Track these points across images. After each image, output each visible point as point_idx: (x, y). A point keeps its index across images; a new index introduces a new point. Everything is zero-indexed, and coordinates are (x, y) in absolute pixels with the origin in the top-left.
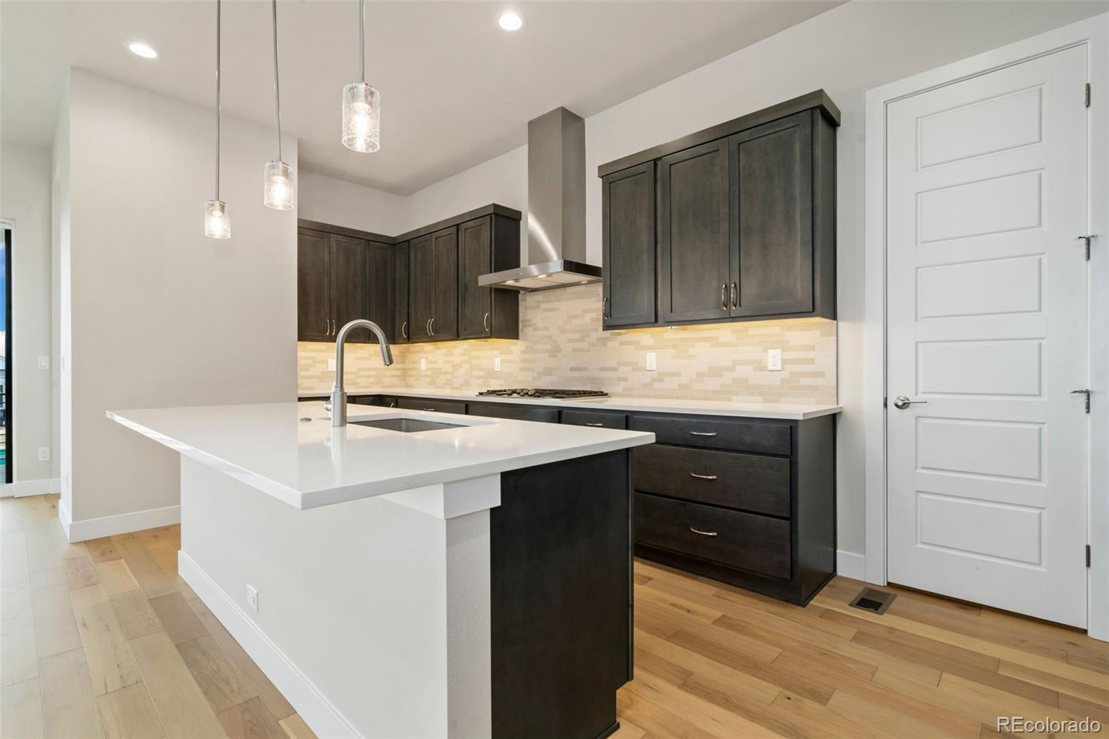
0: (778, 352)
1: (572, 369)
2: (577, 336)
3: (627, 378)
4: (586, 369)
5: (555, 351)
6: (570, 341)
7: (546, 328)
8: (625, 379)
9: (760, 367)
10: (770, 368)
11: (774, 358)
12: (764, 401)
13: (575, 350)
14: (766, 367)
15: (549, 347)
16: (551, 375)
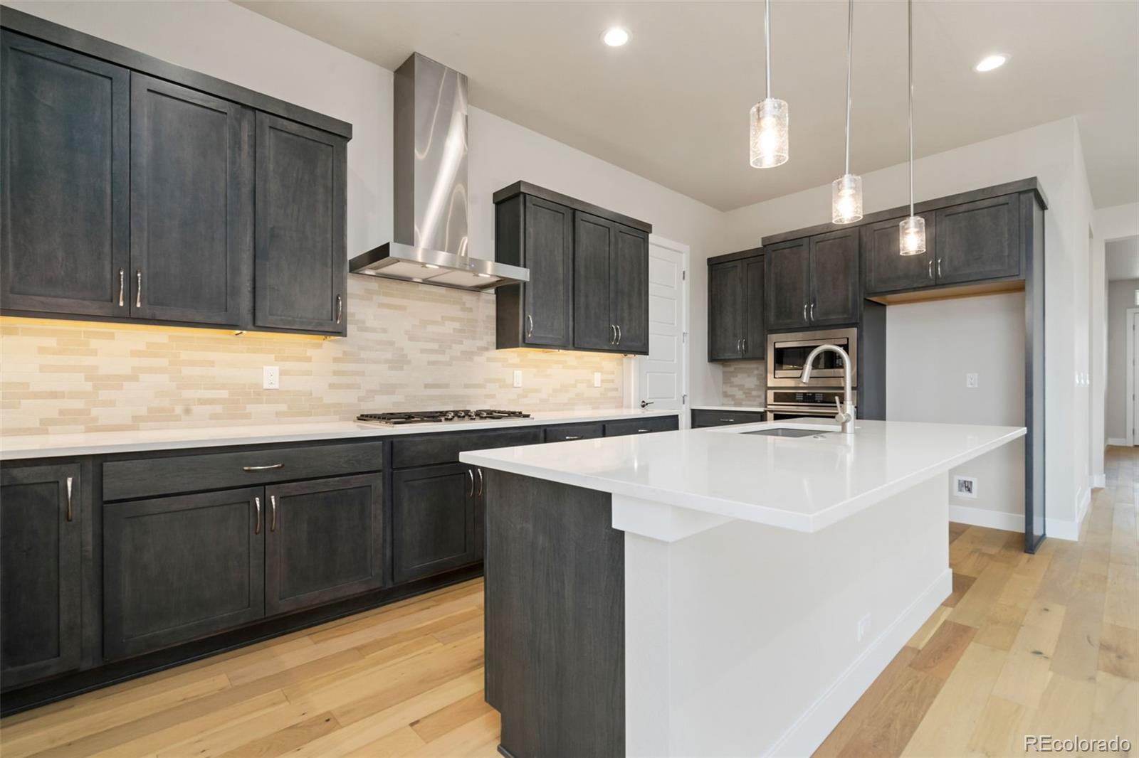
0: (599, 374)
1: (427, 386)
2: (435, 346)
3: (495, 395)
4: (446, 386)
5: (400, 362)
6: (423, 351)
7: (385, 331)
8: (493, 396)
9: (591, 385)
10: (596, 385)
11: (597, 378)
12: (593, 408)
13: (430, 363)
14: (593, 384)
15: (389, 356)
16: (393, 393)
